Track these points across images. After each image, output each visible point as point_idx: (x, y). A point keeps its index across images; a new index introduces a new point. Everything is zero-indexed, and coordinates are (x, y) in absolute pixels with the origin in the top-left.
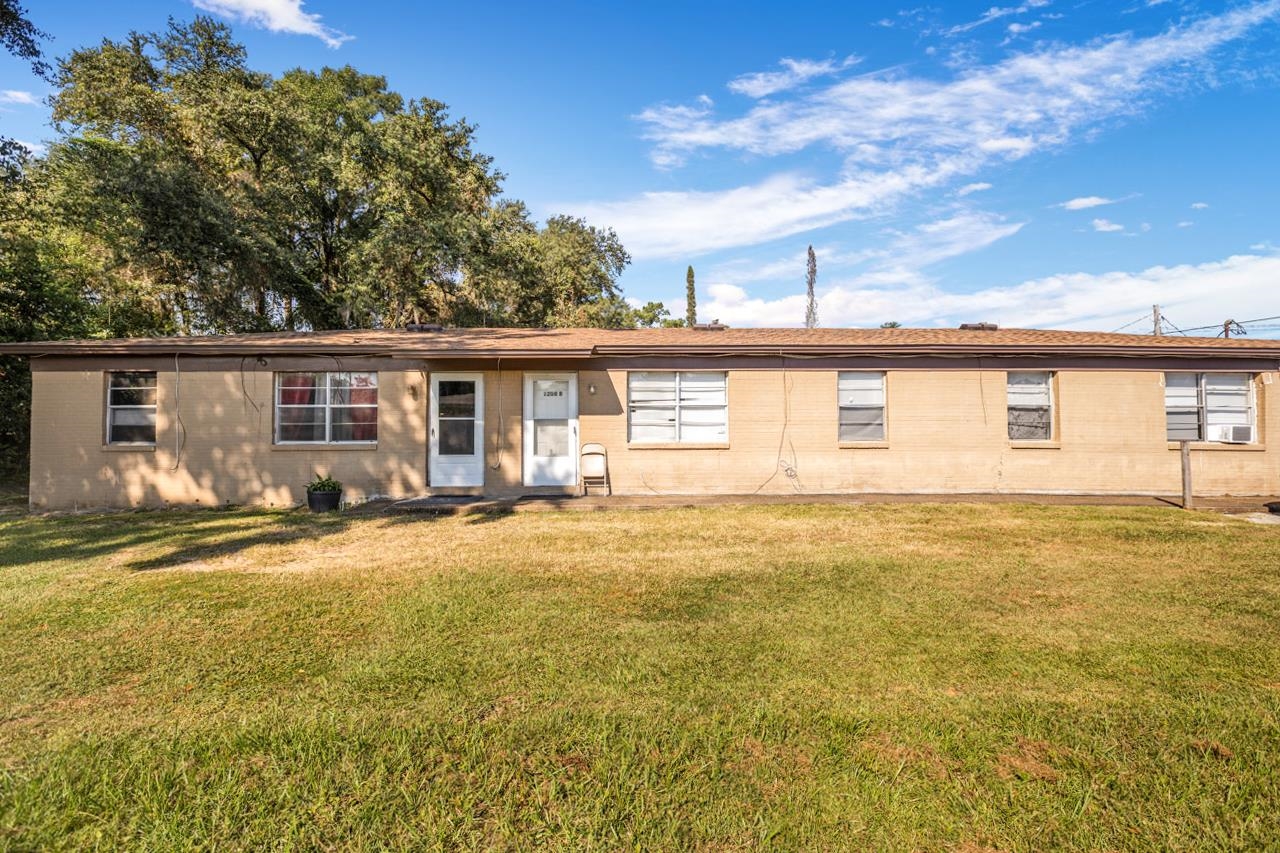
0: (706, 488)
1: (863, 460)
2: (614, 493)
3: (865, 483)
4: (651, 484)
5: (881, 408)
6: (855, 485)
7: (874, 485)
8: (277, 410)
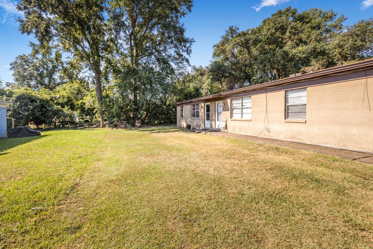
0: (246, 133)
1: (295, 128)
2: (228, 132)
3: (294, 137)
4: (235, 130)
5: (306, 105)
6: (291, 138)
7: (298, 139)
8: (192, 112)
